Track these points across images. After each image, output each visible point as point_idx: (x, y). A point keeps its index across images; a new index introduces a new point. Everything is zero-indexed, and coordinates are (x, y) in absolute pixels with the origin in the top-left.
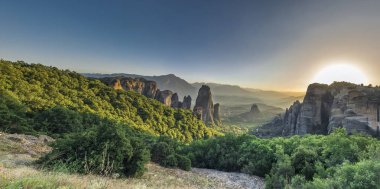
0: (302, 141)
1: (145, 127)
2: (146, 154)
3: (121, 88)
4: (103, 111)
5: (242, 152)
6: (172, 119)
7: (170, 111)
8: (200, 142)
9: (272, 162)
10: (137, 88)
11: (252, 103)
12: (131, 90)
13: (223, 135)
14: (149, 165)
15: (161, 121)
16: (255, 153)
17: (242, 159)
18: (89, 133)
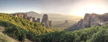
0: (83, 30)
1: (24, 28)
2: (25, 36)
3: (17, 16)
4: (13, 22)
5: (62, 37)
6: (33, 26)
7: (32, 23)
8: (44, 34)
9: (73, 39)
10: (21, 16)
11: (65, 20)
12: (20, 17)
13: (53, 31)
14: (26, 39)
15: (29, 26)
16: (67, 37)
17: (62, 39)
18: (11, 28)
